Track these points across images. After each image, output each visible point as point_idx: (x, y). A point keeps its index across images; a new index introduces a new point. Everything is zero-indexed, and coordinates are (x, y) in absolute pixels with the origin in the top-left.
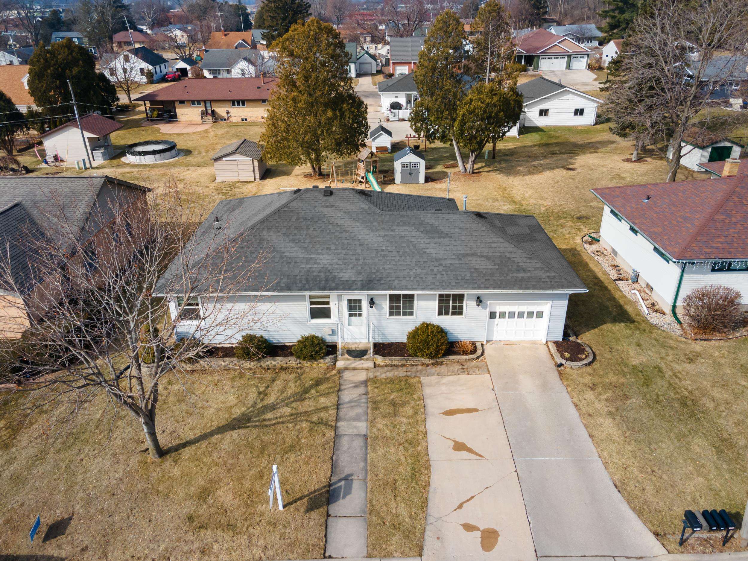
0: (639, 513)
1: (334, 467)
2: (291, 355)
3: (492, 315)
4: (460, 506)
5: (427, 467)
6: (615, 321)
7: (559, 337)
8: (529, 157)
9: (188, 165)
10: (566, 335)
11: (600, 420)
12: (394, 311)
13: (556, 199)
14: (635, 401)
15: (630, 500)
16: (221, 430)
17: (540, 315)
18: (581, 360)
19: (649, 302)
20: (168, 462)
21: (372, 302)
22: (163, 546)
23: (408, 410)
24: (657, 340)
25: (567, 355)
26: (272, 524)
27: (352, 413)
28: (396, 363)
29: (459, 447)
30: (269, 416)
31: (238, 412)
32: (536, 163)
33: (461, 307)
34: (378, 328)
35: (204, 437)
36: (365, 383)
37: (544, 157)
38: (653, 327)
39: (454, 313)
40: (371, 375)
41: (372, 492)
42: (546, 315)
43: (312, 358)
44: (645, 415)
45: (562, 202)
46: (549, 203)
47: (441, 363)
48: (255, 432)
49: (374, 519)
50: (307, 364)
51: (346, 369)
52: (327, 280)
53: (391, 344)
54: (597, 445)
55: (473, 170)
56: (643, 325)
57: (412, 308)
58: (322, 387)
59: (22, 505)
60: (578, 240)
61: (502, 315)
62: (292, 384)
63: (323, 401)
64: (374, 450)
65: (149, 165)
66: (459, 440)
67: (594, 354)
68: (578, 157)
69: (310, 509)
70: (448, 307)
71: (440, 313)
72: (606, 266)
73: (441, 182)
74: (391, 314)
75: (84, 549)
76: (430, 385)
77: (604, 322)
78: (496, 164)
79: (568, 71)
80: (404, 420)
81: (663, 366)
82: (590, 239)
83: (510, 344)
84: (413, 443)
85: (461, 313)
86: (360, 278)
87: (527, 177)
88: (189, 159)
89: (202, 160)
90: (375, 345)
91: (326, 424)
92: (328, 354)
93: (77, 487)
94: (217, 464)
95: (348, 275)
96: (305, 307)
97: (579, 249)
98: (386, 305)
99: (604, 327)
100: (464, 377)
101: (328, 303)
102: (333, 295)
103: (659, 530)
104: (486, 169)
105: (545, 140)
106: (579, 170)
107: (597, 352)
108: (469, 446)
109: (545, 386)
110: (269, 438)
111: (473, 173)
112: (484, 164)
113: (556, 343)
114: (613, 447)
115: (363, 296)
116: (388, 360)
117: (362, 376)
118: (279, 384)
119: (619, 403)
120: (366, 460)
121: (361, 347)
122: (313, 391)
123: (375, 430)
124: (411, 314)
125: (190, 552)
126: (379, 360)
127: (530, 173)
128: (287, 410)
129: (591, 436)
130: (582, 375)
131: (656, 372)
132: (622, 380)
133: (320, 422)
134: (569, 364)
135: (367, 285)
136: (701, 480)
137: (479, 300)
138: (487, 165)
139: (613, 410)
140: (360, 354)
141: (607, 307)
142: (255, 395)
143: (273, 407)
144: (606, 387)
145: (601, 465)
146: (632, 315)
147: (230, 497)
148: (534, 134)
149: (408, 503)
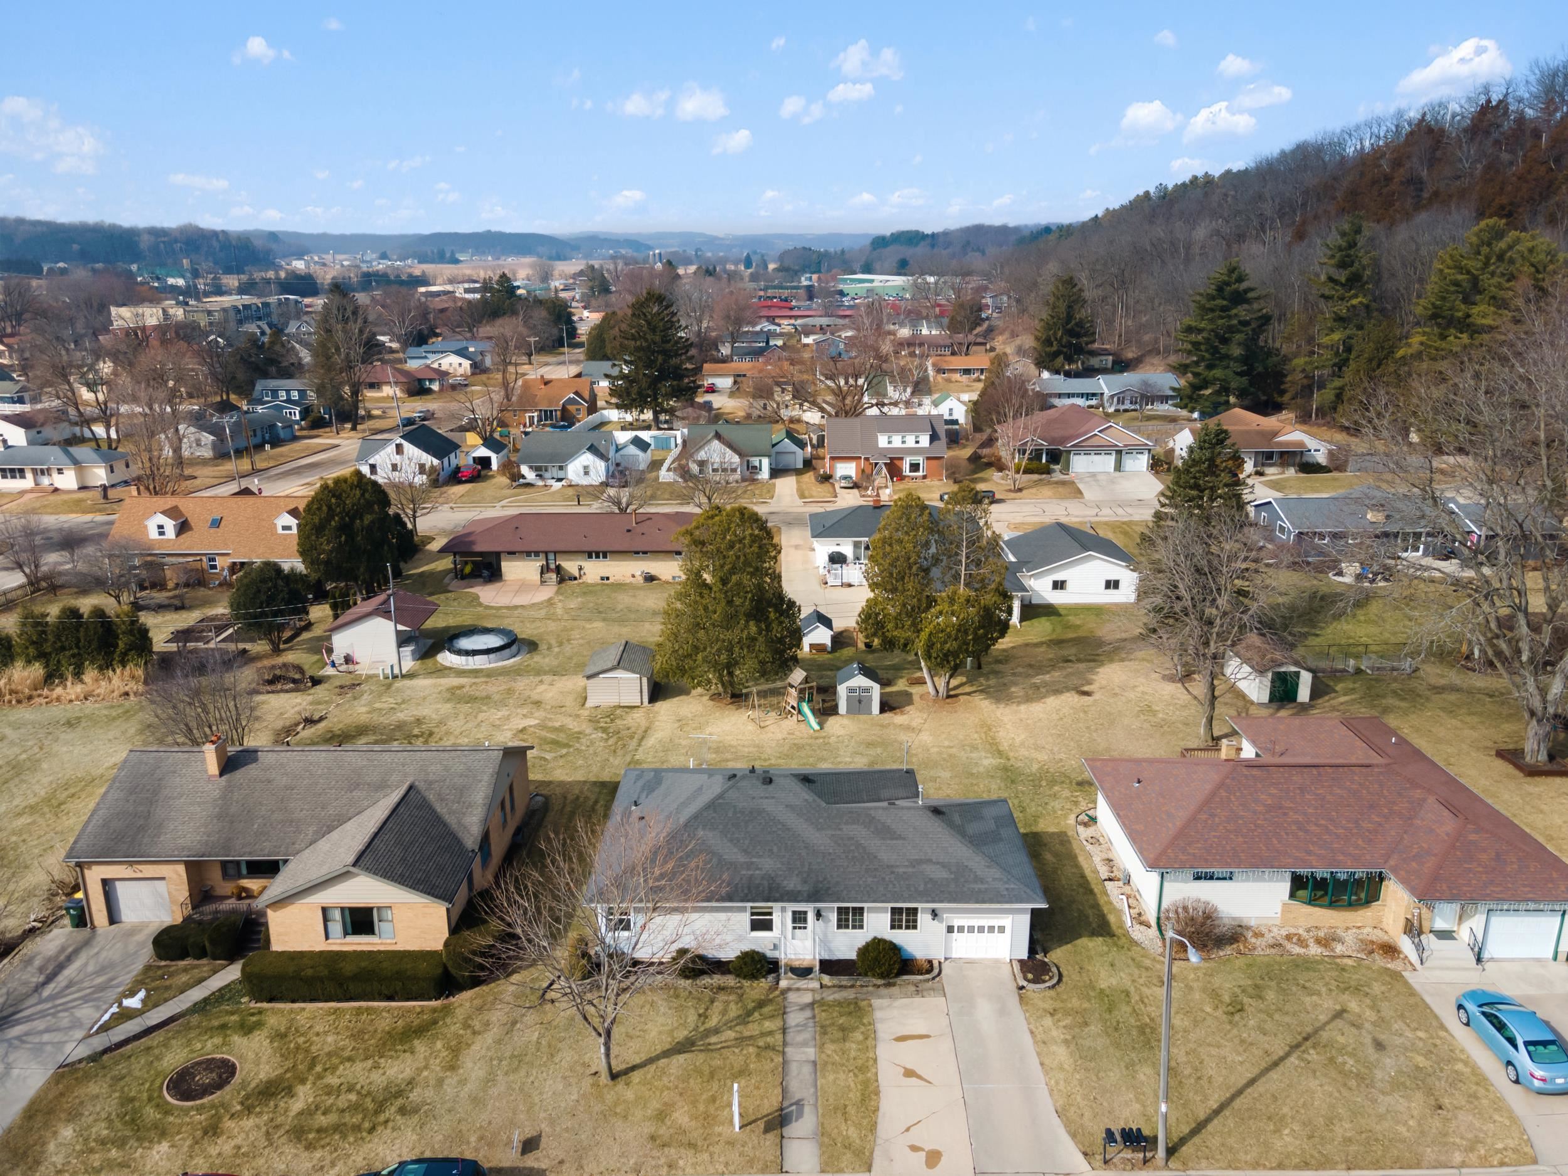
0: (1073, 1136)
1: (784, 1091)
2: (729, 972)
3: (950, 929)
4: (908, 1130)
5: (877, 1093)
6: (1094, 934)
7: (1024, 955)
8: (1031, 666)
9: (539, 672)
10: (1032, 951)
11: (1054, 1048)
12: (842, 924)
13: (1056, 749)
14: (1094, 1028)
15: (1068, 1124)
16: (667, 1054)
17: (1002, 929)
18: (1044, 982)
19: (1137, 911)
20: (620, 1085)
21: (819, 915)
22: (632, 1162)
23: (857, 1035)
24: (1133, 960)
25: (1030, 976)
26: (731, 1143)
27: (800, 1038)
28: (844, 983)
29: (909, 1073)
30: (713, 1039)
31: (681, 1035)
32: (1037, 680)
33: (915, 921)
34: (825, 942)
35: (651, 1061)
36: (812, 1005)
37: (1053, 665)
38: (1134, 943)
39: (907, 927)
40: (818, 997)
41: (823, 1115)
42: (1008, 930)
43: (754, 976)
44: (1101, 1042)
45: (1063, 756)
46: (1043, 757)
47: (894, 985)
48: (701, 1057)
49: (826, 1140)
50: (746, 983)
51: (789, 989)
52: (770, 889)
53: (839, 961)
54: (1046, 1073)
55: (948, 690)
56: (1123, 940)
57: (862, 921)
58: (766, 1010)
59: (490, 1123)
60: (1071, 820)
61: (961, 929)
62: (732, 1006)
63: (768, 1025)
64: (824, 1077)
65: (481, 670)
66: (909, 1066)
67: (1060, 975)
68: (1101, 670)
69: (767, 1130)
70: (901, 920)
71: (892, 927)
72: (1097, 860)
73: (902, 713)
74: (839, 927)
75: (561, 1162)
76: (881, 1009)
77: (1080, 936)
78: (982, 680)
79: (1118, 474)
80: (854, 1046)
81: (1132, 990)
82: (1086, 819)
83: (970, 962)
84: (863, 1069)
85: (915, 927)
86: (806, 888)
87: (1023, 707)
88: (537, 659)
89: (555, 663)
90: (822, 962)
91: (774, 1049)
92: (770, 972)
93: (537, 1108)
94: (668, 1089)
95: (792, 883)
96: (745, 918)
97: (1070, 833)
98: (834, 917)
99: (1079, 942)
100: (918, 1000)
101: (770, 914)
102: (776, 906)
103: (1088, 1150)
104: (967, 689)
105: (1060, 634)
106: (1096, 696)
107: (1065, 973)
108: (919, 1072)
109: (1002, 1012)
110: (718, 1062)
111: (949, 697)
112: (964, 679)
113: (1021, 961)
114: (1061, 1076)
115: (809, 908)
116: (835, 981)
117: (808, 998)
118: (718, 1006)
119: (1077, 1030)
120: (816, 1086)
121: (805, 964)
122: (756, 1014)
123: (824, 1056)
124: (861, 927)
125: (657, 1167)
126: (826, 979)
127: (1028, 699)
128: (731, 1034)
129: (1042, 1064)
130: (1043, 999)
131: (1123, 996)
132: (1086, 1005)
133: (768, 1047)
134: (1031, 986)
135: (814, 896)
136: (1138, 1106)
137: (934, 914)
138: (970, 682)
139: (1069, 1037)
140: (803, 972)
141: (1087, 917)
142: (695, 1017)
143: (716, 1031)
144: (1067, 1013)
145: (1046, 1092)
146: (1114, 927)
147: (686, 1119)
148: (1043, 620)
149: (858, 1126)
